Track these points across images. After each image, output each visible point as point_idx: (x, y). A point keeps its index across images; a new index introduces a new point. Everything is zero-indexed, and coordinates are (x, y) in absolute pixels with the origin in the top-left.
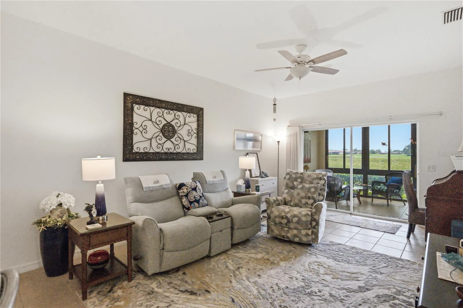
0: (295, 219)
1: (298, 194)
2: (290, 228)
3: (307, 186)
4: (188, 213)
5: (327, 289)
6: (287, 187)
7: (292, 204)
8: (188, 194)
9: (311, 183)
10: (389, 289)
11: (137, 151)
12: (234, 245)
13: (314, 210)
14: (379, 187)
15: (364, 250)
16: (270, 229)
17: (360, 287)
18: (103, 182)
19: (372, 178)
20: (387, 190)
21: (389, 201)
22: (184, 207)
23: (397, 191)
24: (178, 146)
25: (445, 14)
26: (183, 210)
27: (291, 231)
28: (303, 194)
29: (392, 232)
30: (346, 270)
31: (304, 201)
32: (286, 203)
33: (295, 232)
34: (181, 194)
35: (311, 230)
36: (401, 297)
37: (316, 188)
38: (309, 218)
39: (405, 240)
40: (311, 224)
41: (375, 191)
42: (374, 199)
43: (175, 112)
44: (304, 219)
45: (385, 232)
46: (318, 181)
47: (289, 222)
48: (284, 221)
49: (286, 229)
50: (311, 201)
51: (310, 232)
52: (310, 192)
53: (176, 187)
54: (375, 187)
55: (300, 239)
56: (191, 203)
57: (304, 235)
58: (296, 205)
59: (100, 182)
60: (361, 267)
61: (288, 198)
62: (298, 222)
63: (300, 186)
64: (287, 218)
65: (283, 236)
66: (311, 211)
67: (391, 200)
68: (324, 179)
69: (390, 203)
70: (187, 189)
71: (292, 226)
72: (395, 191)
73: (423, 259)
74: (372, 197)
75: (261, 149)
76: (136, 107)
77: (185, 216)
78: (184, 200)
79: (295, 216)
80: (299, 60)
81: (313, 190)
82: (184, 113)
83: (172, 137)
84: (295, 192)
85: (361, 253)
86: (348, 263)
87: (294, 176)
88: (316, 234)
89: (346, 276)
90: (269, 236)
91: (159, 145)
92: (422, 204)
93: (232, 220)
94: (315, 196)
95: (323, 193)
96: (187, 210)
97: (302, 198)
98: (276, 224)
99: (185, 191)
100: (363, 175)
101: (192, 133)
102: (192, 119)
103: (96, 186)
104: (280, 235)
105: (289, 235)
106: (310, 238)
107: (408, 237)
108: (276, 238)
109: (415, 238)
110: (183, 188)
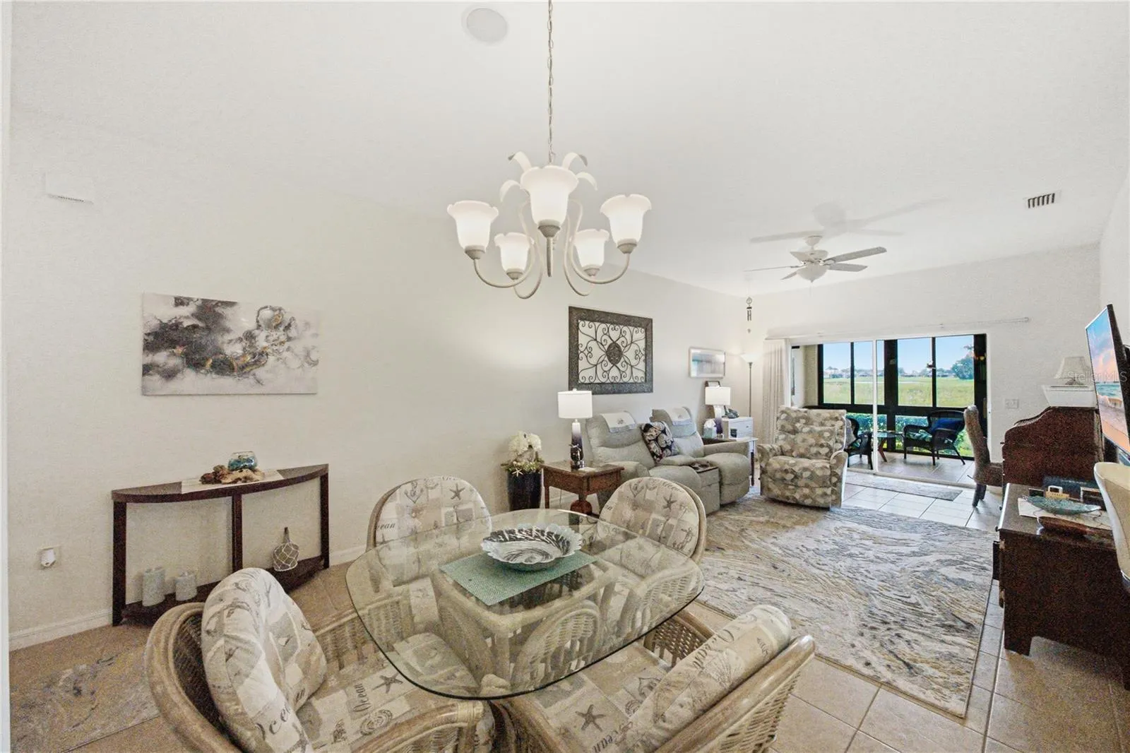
0: (807, 474)
1: (804, 441)
2: (796, 486)
3: (818, 429)
4: (660, 462)
5: (871, 552)
6: (783, 430)
7: (794, 454)
8: (657, 437)
9: (822, 424)
10: (954, 555)
11: (582, 381)
12: (723, 506)
13: (834, 462)
14: (917, 435)
15: (909, 518)
16: (765, 488)
17: (914, 552)
18: (579, 420)
19: (902, 420)
20: (932, 440)
21: (936, 458)
22: (653, 454)
23: (949, 442)
24: (624, 374)
25: (1029, 200)
26: (652, 458)
27: (799, 490)
28: (812, 441)
29: (948, 498)
30: (890, 536)
31: (814, 450)
32: (783, 454)
33: (806, 491)
34: (648, 438)
35: (830, 489)
36: (970, 562)
37: (832, 432)
38: (828, 472)
39: (971, 508)
40: (830, 480)
41: (909, 442)
42: (907, 455)
43: (621, 327)
44: (819, 473)
45: (937, 498)
46: (833, 422)
47: (796, 477)
48: (790, 477)
49: (790, 487)
50: (825, 450)
51: (829, 491)
52: (824, 438)
53: (641, 428)
54: (911, 436)
55: (814, 500)
56: (663, 449)
57: (819, 495)
58: (802, 456)
59: (576, 420)
60: (909, 534)
61: (787, 447)
62: (811, 478)
63: (806, 429)
64: (793, 472)
65: (788, 498)
66: (829, 463)
67: (939, 456)
68: (842, 419)
69: (936, 461)
70: (655, 431)
71: (801, 483)
72: (946, 441)
73: (1001, 509)
74: (905, 452)
75: (724, 375)
76: (581, 323)
77: (656, 466)
78: (653, 445)
79: (805, 469)
80: (812, 258)
81: (827, 434)
82: (630, 327)
83: (618, 362)
84: (799, 438)
85: (905, 520)
86: (889, 529)
87: (794, 415)
88: (838, 494)
89: (893, 542)
90: (763, 497)
91: (605, 373)
92: (996, 457)
93: (720, 471)
94: (831, 443)
95: (842, 439)
96: (658, 459)
97: (811, 446)
98: (775, 480)
99: (654, 434)
100: (886, 415)
101: (640, 355)
102: (639, 335)
103: (571, 425)
104: (783, 495)
105: (797, 496)
106: (829, 499)
107: (975, 504)
108: (774, 501)
109: (985, 505)
110: (651, 429)
